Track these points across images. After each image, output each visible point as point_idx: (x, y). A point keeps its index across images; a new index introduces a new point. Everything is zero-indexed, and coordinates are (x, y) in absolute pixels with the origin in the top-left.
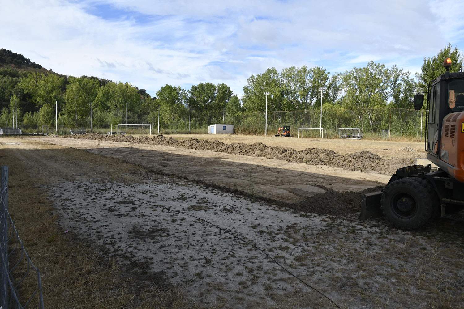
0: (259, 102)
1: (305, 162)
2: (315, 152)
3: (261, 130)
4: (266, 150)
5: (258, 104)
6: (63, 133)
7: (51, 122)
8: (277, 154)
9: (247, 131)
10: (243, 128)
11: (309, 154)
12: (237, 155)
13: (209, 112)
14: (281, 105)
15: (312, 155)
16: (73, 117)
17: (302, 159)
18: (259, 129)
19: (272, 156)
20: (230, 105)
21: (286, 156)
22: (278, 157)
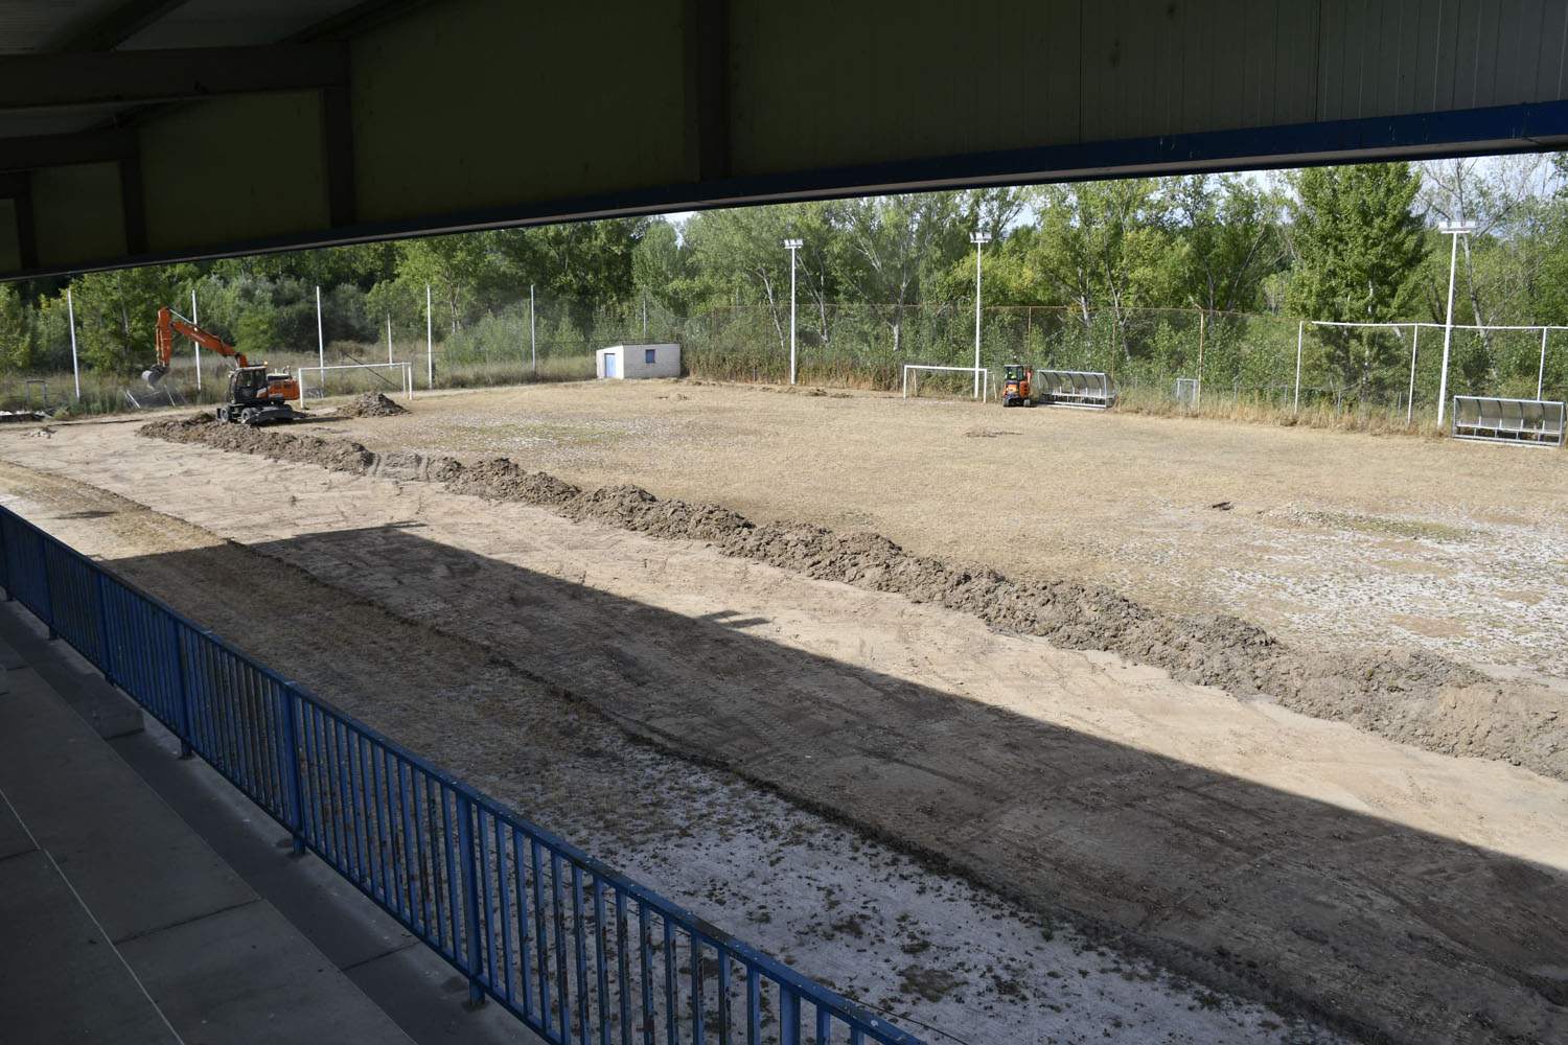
0: (750, 249)
1: (1043, 632)
2: (1069, 597)
3: (776, 363)
4: (901, 568)
5: (747, 253)
6: (103, 403)
7: (28, 339)
8: (942, 587)
9: (728, 367)
10: (712, 357)
11: (1049, 606)
12: (803, 575)
13: (576, 276)
14: (824, 258)
15: (1060, 607)
16: (112, 327)
17: (1033, 621)
18: (770, 359)
19: (927, 594)
20: (649, 255)
21: (973, 598)
22: (944, 597)
